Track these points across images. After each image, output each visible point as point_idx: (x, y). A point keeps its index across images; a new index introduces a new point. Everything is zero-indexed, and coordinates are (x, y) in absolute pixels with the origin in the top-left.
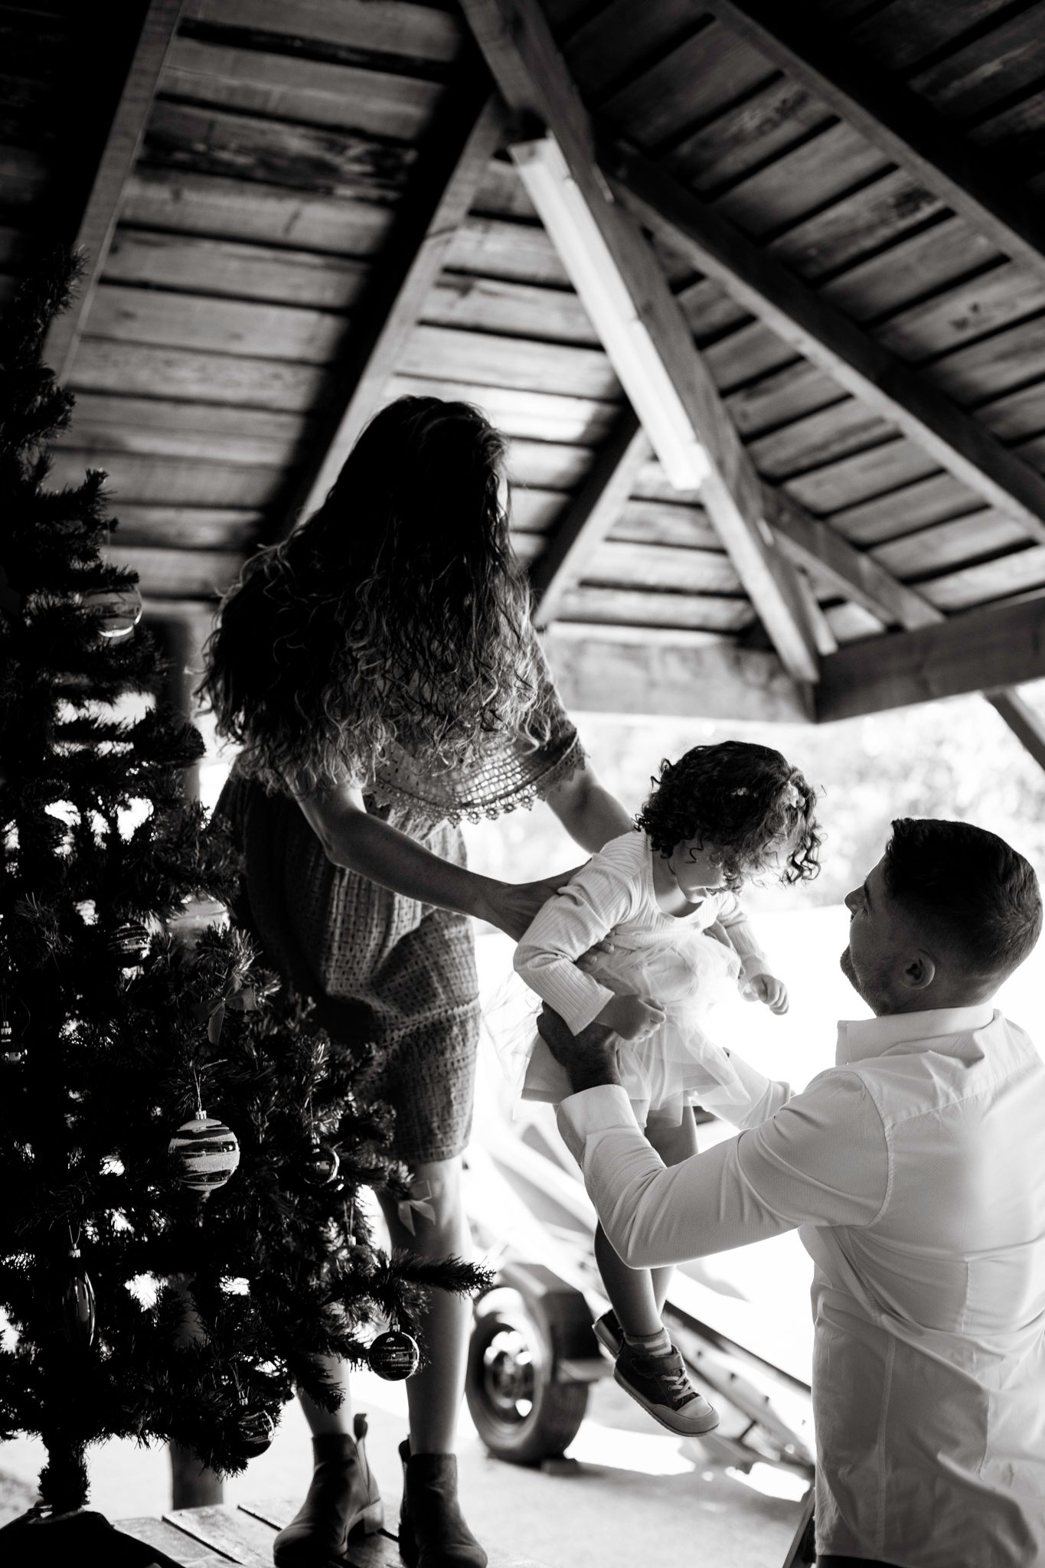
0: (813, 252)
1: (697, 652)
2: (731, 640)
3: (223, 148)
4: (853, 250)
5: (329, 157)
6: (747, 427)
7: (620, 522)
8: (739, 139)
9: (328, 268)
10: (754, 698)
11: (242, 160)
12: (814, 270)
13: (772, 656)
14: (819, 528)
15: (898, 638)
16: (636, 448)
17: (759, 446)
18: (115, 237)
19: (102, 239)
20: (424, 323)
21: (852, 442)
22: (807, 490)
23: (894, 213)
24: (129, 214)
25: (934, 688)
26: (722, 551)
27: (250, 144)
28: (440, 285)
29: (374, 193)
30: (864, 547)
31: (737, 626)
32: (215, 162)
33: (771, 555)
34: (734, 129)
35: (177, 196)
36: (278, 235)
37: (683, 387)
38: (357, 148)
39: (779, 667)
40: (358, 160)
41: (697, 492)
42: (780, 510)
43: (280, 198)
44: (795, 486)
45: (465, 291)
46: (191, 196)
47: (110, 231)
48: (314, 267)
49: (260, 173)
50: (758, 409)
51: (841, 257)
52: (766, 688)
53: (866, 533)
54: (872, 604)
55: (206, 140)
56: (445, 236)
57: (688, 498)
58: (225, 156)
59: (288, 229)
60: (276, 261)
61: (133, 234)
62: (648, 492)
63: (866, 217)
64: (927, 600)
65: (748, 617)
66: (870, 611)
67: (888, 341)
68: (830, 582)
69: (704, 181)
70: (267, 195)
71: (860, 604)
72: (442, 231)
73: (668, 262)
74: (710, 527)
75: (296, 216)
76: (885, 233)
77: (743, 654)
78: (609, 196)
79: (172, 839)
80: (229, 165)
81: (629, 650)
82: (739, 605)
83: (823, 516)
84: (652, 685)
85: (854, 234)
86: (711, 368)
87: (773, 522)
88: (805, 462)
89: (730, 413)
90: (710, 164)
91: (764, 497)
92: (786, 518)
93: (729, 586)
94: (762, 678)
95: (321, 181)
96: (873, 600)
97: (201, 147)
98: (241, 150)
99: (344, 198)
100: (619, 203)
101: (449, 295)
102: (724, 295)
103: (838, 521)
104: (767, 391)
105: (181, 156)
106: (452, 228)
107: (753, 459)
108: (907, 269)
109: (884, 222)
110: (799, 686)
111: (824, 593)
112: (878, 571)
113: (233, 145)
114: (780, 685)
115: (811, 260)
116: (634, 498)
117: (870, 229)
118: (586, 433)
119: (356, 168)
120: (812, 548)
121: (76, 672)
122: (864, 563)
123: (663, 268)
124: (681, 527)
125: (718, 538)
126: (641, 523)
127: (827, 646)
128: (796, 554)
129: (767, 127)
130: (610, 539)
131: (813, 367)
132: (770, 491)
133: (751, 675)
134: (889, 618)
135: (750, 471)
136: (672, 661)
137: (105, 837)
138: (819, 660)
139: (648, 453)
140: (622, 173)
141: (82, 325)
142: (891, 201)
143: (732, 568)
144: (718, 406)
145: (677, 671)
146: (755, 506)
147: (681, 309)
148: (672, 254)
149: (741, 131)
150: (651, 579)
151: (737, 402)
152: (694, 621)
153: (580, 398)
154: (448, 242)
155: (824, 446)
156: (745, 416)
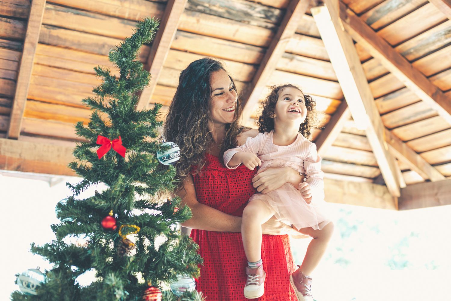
0: (412, 51)
1: (360, 184)
2: (371, 181)
3: (214, 6)
4: (427, 50)
5: (250, 11)
6: (383, 110)
7: (337, 140)
8: (390, 10)
9: (247, 49)
10: (378, 200)
11: (221, 10)
12: (411, 57)
13: (385, 187)
14: (404, 145)
15: (429, 183)
16: (345, 115)
17: (385, 117)
18: (176, 34)
19: (172, 34)
20: (277, 69)
21: (419, 117)
22: (401, 133)
23: (443, 37)
24: (182, 27)
25: (441, 202)
26: (371, 152)
27: (223, 5)
28: (284, 57)
29: (264, 24)
30: (419, 153)
31: (373, 176)
32: (211, 10)
33: (387, 153)
34: (388, 6)
35: (198, 21)
36: (231, 37)
37: (363, 95)
38: (259, 8)
39: (387, 191)
40: (259, 12)
41: (364, 131)
42: (391, 139)
43: (232, 24)
44: (396, 131)
45: (292, 59)
46: (202, 21)
47: (175, 31)
48: (242, 48)
49: (226, 15)
50: (387, 104)
51: (422, 53)
52: (382, 197)
53: (419, 149)
54: (421, 172)
55: (209, 2)
56: (287, 40)
57: (361, 133)
58: (215, 8)
59: (234, 35)
60: (230, 45)
61: (182, 33)
62: (347, 131)
63: (434, 38)
64: (439, 172)
65: (377, 173)
66: (420, 174)
67: (436, 83)
68: (406, 163)
69: (376, 25)
70: (228, 23)
71: (416, 171)
72: (285, 38)
73: (360, 53)
74: (367, 143)
75: (237, 31)
76: (440, 44)
77: (375, 185)
78: (343, 29)
79: (174, 251)
80: (216, 12)
81: (337, 182)
82: (374, 169)
83: (405, 142)
84: (344, 194)
85: (428, 44)
86: (372, 90)
87: (388, 142)
88: (401, 123)
89: (377, 105)
90: (378, 19)
91: (386, 134)
92: (393, 141)
93: (372, 163)
94: (381, 194)
95: (246, 19)
96: (421, 170)
97: (207, 5)
98: (220, 7)
99: (254, 25)
100: (346, 31)
101: (287, 60)
102: (380, 65)
103: (410, 143)
104: (391, 98)
105: (200, 8)
106: (289, 37)
107: (383, 121)
108: (446, 57)
109: (439, 40)
110: (393, 198)
111: (404, 167)
112: (424, 161)
113: (218, 5)
114: (387, 196)
115: (411, 53)
116: (342, 132)
117: (434, 43)
118: (328, 109)
119: (259, 15)
120: (401, 152)
121: (142, 181)
122: (418, 158)
123: (359, 55)
124: (357, 142)
125: (370, 147)
126: (344, 140)
127: (403, 185)
128: (395, 153)
129: (401, 6)
130: (333, 145)
131: (409, 90)
132: (388, 132)
133: (377, 193)
134: (427, 177)
135: (382, 125)
136: (351, 186)
137: (149, 248)
138: (401, 190)
139: (349, 117)
140: (348, 20)
141: (164, 63)
142: (443, 33)
143: (374, 157)
144: (373, 102)
145: (353, 190)
146: (383, 137)
147: (363, 69)
148: (362, 50)
149: (391, 7)
150: (346, 159)
151: (379, 101)
152: (359, 174)
153: (327, 98)
154: (288, 42)
155: (409, 118)
156: (382, 107)
